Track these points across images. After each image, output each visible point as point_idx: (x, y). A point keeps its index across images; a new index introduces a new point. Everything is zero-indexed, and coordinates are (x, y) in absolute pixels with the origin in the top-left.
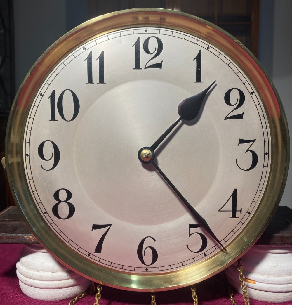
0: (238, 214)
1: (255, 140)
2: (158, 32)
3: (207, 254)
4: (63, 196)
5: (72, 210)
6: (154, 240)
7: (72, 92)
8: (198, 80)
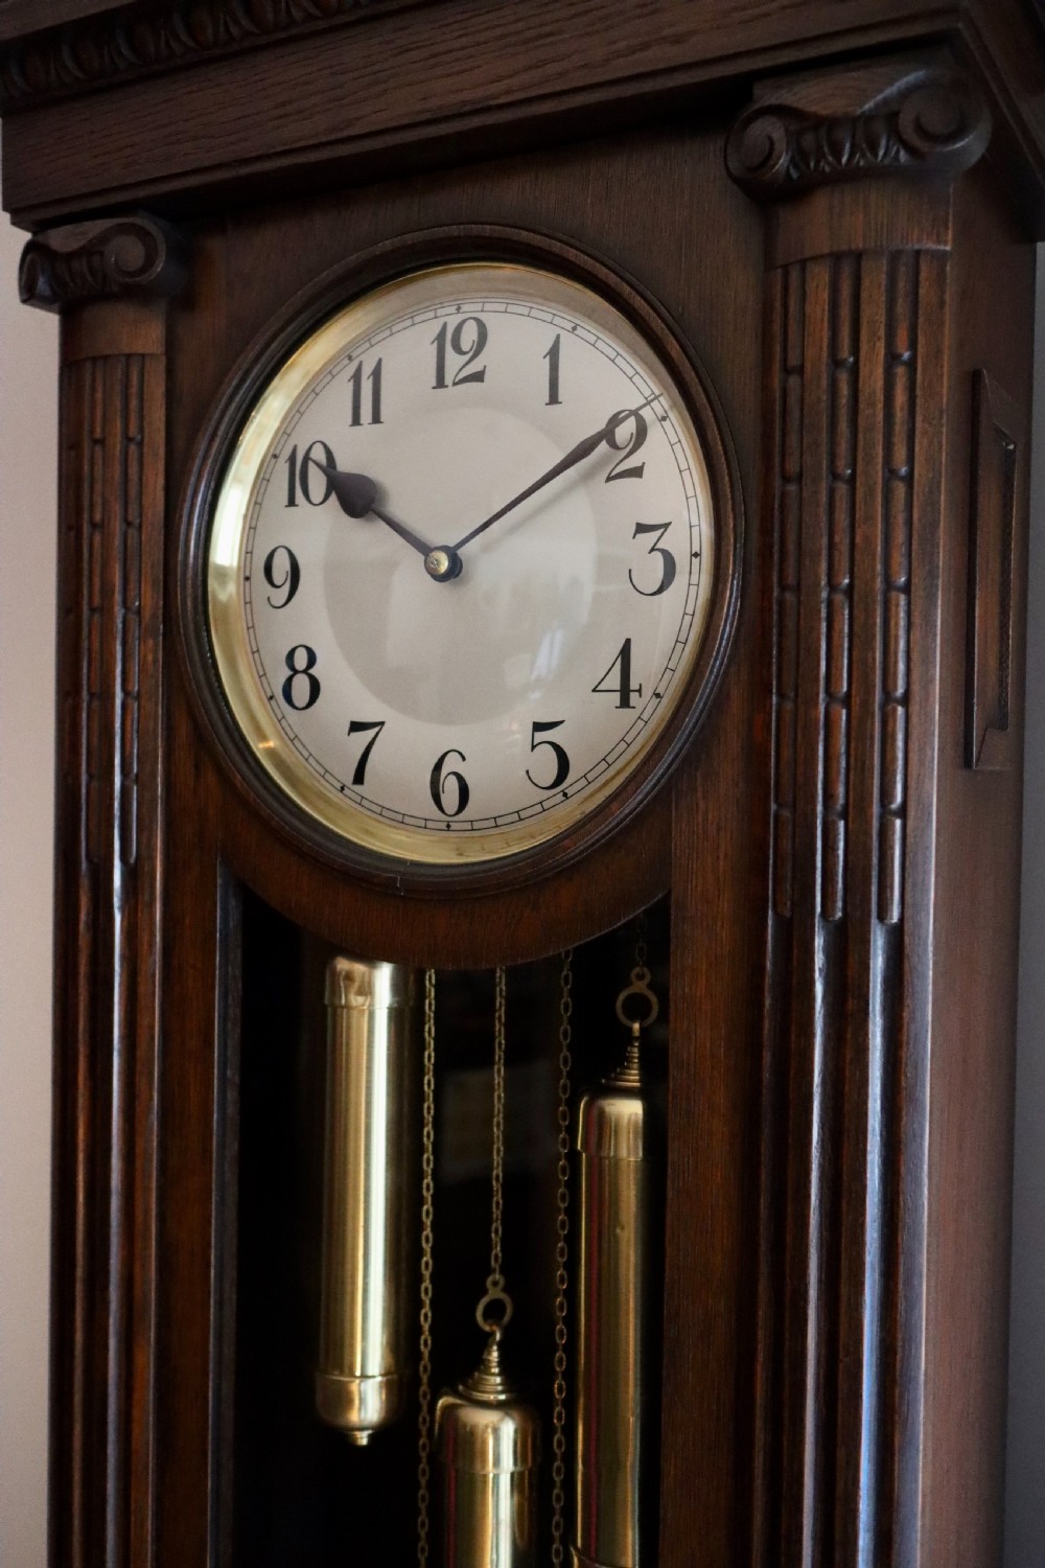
0: (634, 697)
1: (670, 524)
2: (479, 307)
3: (570, 792)
4: (301, 660)
5: (315, 688)
6: (464, 759)
7: (325, 446)
8: (554, 399)
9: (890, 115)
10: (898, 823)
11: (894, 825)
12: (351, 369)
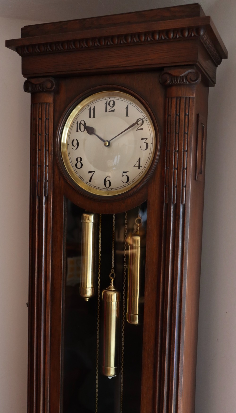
0: (141, 167)
1: (147, 138)
2: (113, 98)
3: (129, 184)
4: (79, 160)
5: (82, 165)
6: (110, 178)
7: (84, 121)
8: (127, 115)
9: (186, 76)
10: (185, 188)
11: (184, 189)
12: (89, 107)
